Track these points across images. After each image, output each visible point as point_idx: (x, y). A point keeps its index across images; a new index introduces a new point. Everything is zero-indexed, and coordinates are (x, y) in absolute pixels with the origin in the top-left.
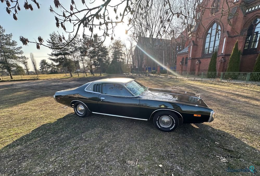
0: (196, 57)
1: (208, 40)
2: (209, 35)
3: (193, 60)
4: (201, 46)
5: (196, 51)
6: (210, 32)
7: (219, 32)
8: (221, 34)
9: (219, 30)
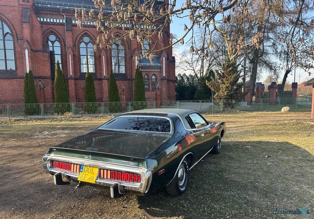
7: (9, 37)
8: (14, 40)
9: (7, 33)
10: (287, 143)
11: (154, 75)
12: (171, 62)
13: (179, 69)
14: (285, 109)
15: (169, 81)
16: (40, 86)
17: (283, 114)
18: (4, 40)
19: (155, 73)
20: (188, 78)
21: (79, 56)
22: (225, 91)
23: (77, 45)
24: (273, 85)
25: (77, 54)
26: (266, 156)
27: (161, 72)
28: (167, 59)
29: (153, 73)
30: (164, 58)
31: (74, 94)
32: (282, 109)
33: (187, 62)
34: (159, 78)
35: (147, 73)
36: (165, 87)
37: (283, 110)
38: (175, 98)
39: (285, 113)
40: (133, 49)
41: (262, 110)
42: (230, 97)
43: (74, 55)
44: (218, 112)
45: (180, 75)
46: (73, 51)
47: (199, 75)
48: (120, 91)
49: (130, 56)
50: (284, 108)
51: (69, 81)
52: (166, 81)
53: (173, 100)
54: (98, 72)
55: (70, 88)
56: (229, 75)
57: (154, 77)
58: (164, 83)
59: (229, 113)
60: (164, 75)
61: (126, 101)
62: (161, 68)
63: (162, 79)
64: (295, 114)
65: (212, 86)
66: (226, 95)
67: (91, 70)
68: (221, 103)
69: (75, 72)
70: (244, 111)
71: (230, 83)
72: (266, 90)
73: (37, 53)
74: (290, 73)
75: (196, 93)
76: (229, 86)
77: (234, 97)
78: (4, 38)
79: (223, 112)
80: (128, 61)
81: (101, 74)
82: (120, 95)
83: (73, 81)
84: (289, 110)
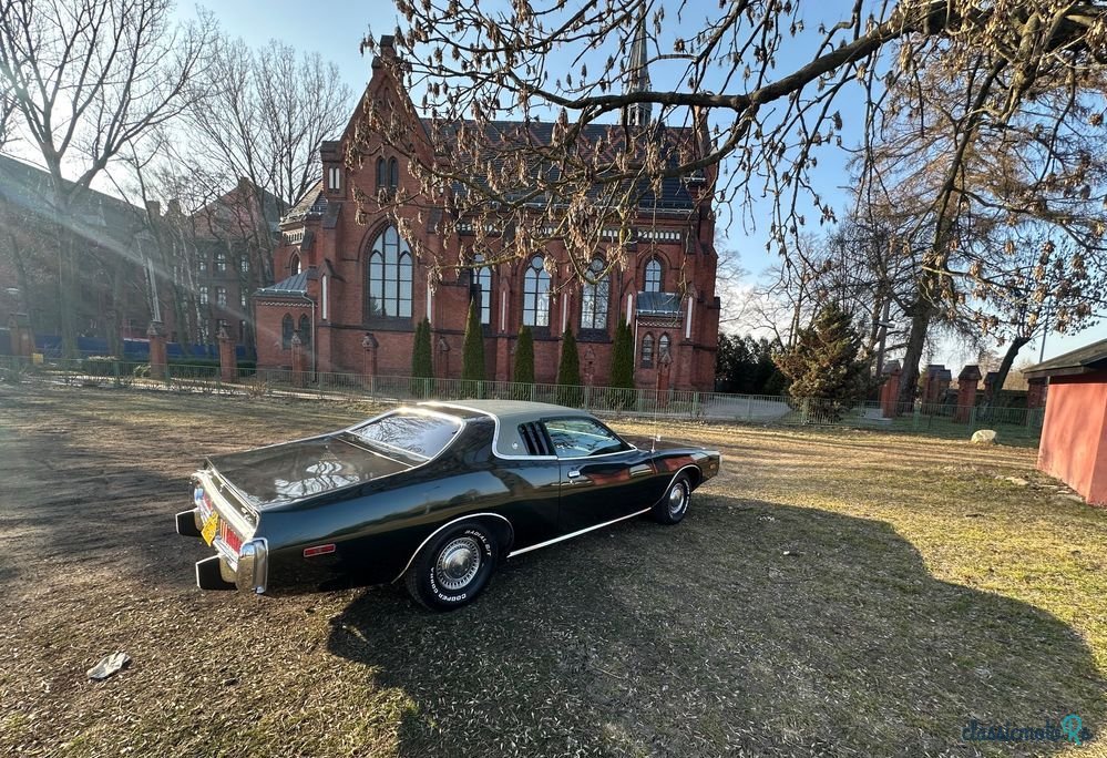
0: (344, 323)
1: (375, 271)
2: (376, 258)
3: (335, 330)
4: (359, 286)
5: (340, 299)
6: (378, 246)
7: (406, 259)
8: (413, 265)
9: (405, 253)
10: (883, 525)
11: (666, 334)
12: (709, 308)
13: (740, 325)
14: (983, 435)
15: (698, 347)
16: (441, 346)
17: (972, 447)
18: (399, 265)
19: (667, 331)
20: (756, 346)
21: (523, 293)
22: (817, 377)
23: (519, 273)
24: (970, 373)
25: (518, 289)
26: (786, 553)
27: (682, 329)
28: (699, 302)
29: (664, 330)
30: (691, 300)
31: (504, 365)
32: (975, 435)
33: (760, 311)
34: (675, 342)
35: (650, 330)
36: (687, 362)
37: (975, 438)
38: (712, 387)
39: (982, 446)
40: (625, 281)
41: (914, 433)
42: (829, 393)
43: (511, 292)
44: (794, 427)
45: (736, 337)
46: (510, 286)
47: (785, 341)
48: (583, 363)
49: (619, 294)
50: (980, 432)
51: (500, 340)
52: (691, 349)
53: (709, 390)
54: (553, 326)
55: (499, 354)
56: (831, 342)
57: (664, 339)
58: (685, 353)
59: (821, 432)
60: (688, 336)
61: (594, 384)
62: (682, 320)
63: (683, 344)
64: (1010, 451)
65: (784, 366)
66: (818, 389)
67: (542, 322)
68: (804, 407)
69: (510, 323)
70: (865, 429)
71: (831, 361)
72: (955, 385)
73: (447, 288)
74: (1029, 343)
75: (770, 380)
76: (828, 367)
77: (840, 394)
78: (399, 261)
79: (808, 427)
80: (613, 305)
81: (558, 328)
82: (581, 372)
83: (506, 341)
84: (994, 440)
